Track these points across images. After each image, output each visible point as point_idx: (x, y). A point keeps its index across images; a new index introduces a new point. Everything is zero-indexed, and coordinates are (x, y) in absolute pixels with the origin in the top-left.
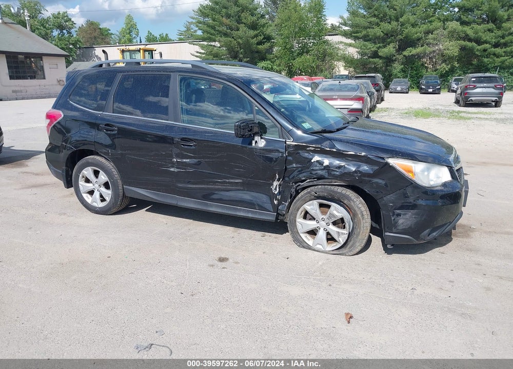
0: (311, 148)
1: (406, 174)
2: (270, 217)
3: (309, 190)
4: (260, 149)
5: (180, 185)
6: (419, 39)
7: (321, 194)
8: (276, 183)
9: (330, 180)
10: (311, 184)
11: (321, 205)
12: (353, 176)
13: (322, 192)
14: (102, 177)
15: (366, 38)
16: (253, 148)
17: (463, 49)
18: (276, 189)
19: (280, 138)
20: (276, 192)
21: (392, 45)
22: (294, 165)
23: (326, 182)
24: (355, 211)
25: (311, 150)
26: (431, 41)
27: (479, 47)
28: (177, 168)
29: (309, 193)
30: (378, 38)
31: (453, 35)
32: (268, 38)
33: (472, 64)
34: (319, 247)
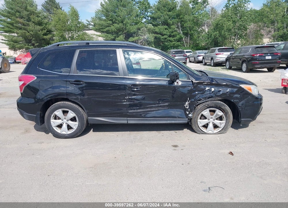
0: (205, 83)
1: (249, 91)
2: (185, 121)
3: (204, 104)
4: (179, 86)
5: (130, 111)
6: (134, 33)
7: (211, 105)
8: (187, 103)
9: (215, 98)
10: (204, 101)
11: (210, 111)
12: (226, 94)
13: (212, 104)
14: (71, 114)
15: (108, 32)
16: (175, 86)
17: (156, 38)
18: (187, 106)
19: (188, 80)
20: (188, 108)
21: (121, 36)
22: (197, 93)
23: (213, 99)
24: (227, 111)
25: (205, 84)
26: (141, 34)
27: (163, 37)
28: (129, 102)
29: (205, 106)
30: (115, 32)
31: (150, 31)
32: (50, 31)
33: (161, 45)
34: (210, 132)
